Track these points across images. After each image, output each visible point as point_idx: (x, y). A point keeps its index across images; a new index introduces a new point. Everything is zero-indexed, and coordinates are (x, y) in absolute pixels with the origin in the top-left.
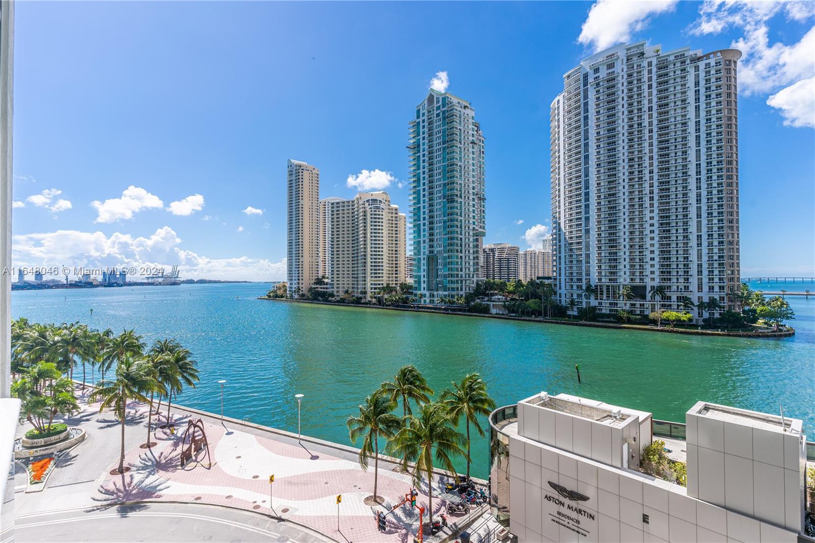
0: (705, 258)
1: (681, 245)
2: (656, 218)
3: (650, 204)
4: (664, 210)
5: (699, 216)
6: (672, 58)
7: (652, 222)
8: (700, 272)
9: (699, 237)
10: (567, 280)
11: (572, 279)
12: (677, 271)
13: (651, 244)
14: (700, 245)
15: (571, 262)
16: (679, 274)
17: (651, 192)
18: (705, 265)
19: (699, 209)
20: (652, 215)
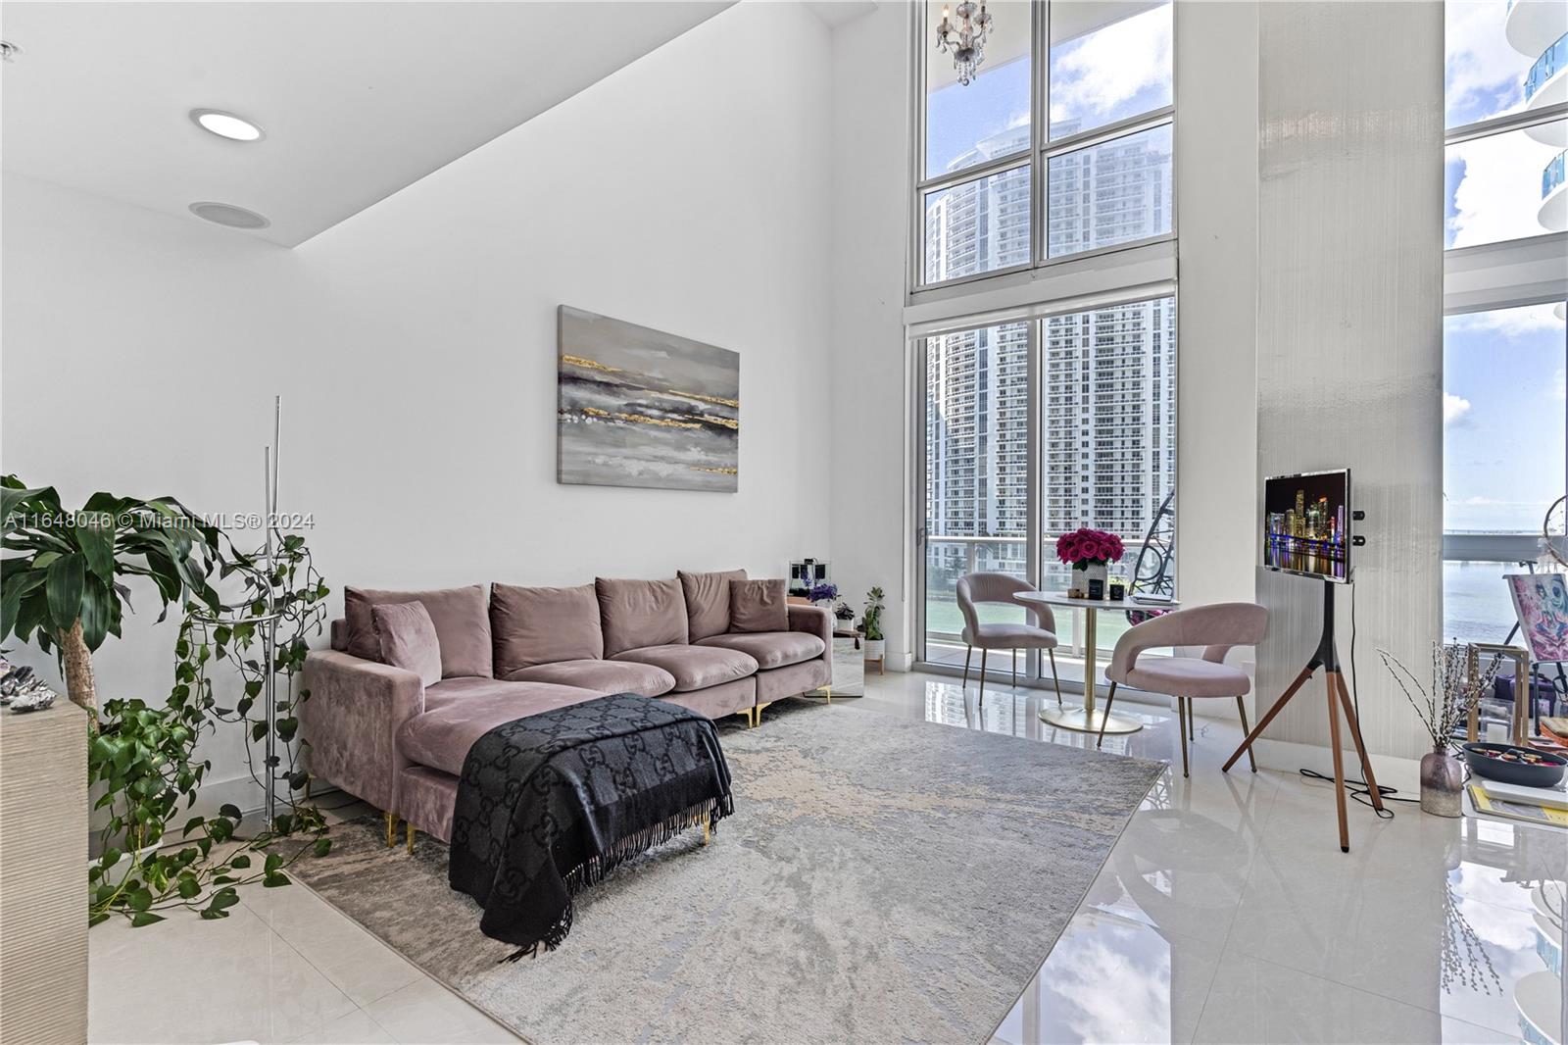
0: (1164, 490)
1: (1128, 468)
2: (1093, 422)
3: (1083, 397)
4: (1104, 408)
5: (1156, 420)
7: (1085, 427)
9: (1156, 455)
10: (949, 526)
11: (956, 524)
12: (1123, 512)
13: (1083, 466)
14: (1156, 468)
15: (956, 493)
16: (1125, 516)
17: (1086, 378)
19: (1156, 407)
20: (1085, 416)
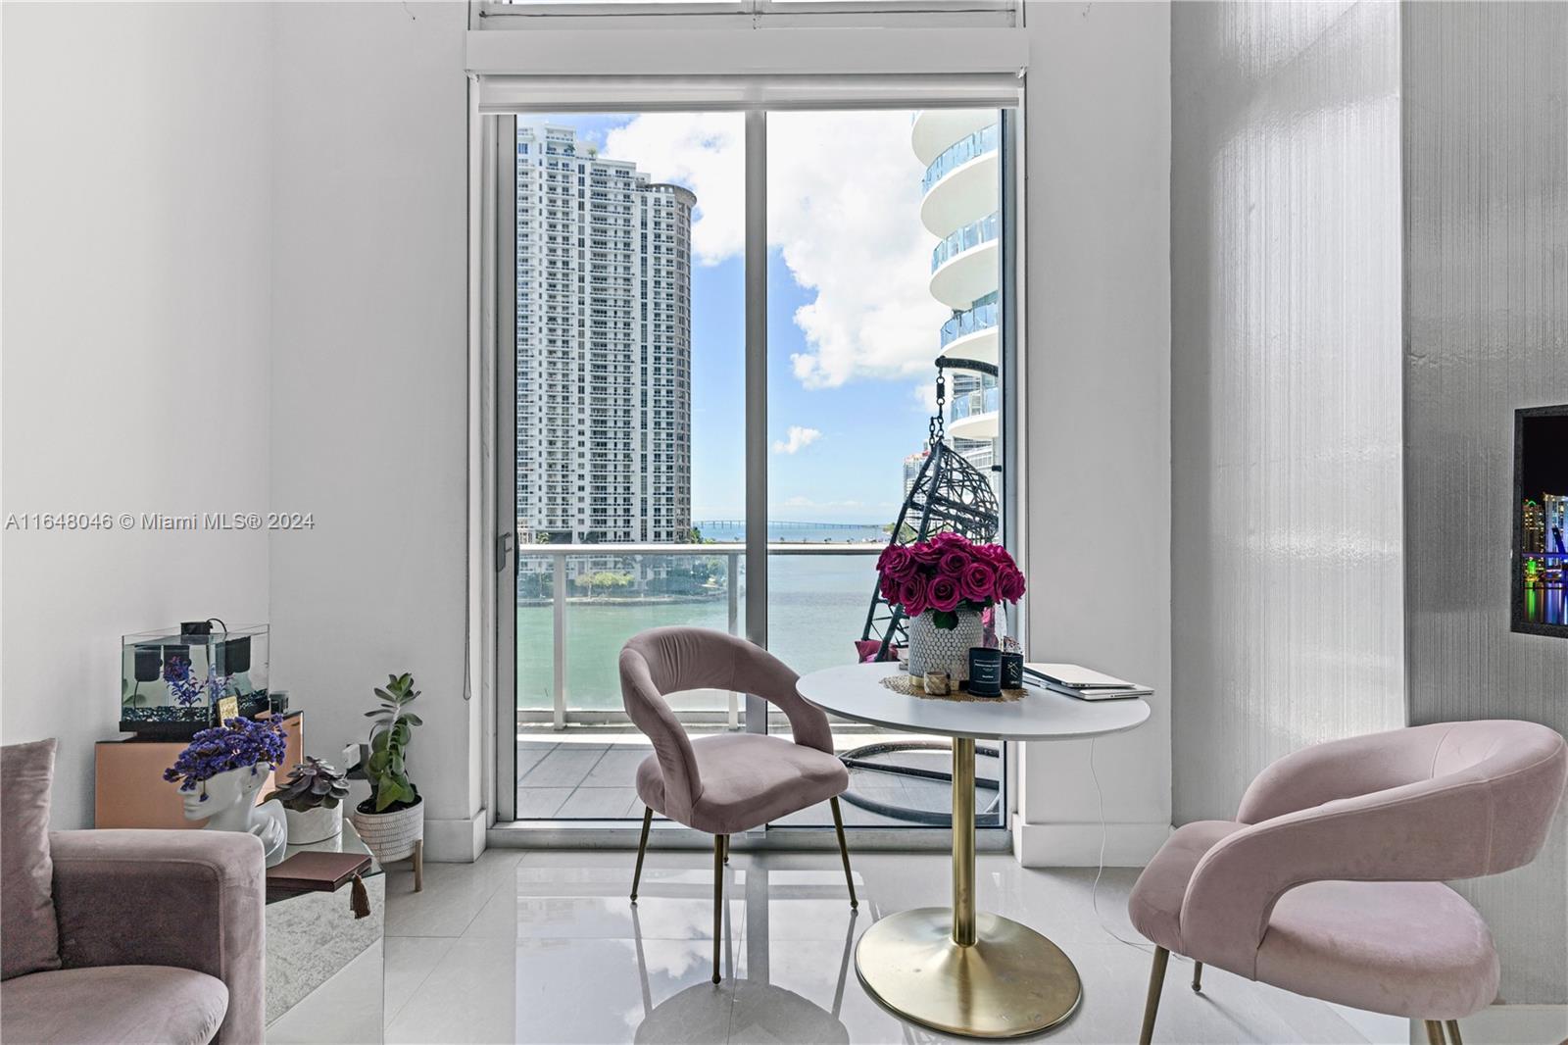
0: (651, 490)
1: (620, 468)
2: (588, 422)
3: (579, 397)
4: (598, 410)
5: (644, 425)
6: (612, 172)
7: (581, 427)
8: (644, 511)
9: (644, 457)
12: (615, 509)
13: (579, 465)
14: (644, 469)
16: (618, 513)
17: (581, 380)
18: (651, 502)
19: (644, 413)
20: (581, 416)
